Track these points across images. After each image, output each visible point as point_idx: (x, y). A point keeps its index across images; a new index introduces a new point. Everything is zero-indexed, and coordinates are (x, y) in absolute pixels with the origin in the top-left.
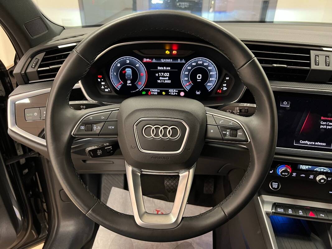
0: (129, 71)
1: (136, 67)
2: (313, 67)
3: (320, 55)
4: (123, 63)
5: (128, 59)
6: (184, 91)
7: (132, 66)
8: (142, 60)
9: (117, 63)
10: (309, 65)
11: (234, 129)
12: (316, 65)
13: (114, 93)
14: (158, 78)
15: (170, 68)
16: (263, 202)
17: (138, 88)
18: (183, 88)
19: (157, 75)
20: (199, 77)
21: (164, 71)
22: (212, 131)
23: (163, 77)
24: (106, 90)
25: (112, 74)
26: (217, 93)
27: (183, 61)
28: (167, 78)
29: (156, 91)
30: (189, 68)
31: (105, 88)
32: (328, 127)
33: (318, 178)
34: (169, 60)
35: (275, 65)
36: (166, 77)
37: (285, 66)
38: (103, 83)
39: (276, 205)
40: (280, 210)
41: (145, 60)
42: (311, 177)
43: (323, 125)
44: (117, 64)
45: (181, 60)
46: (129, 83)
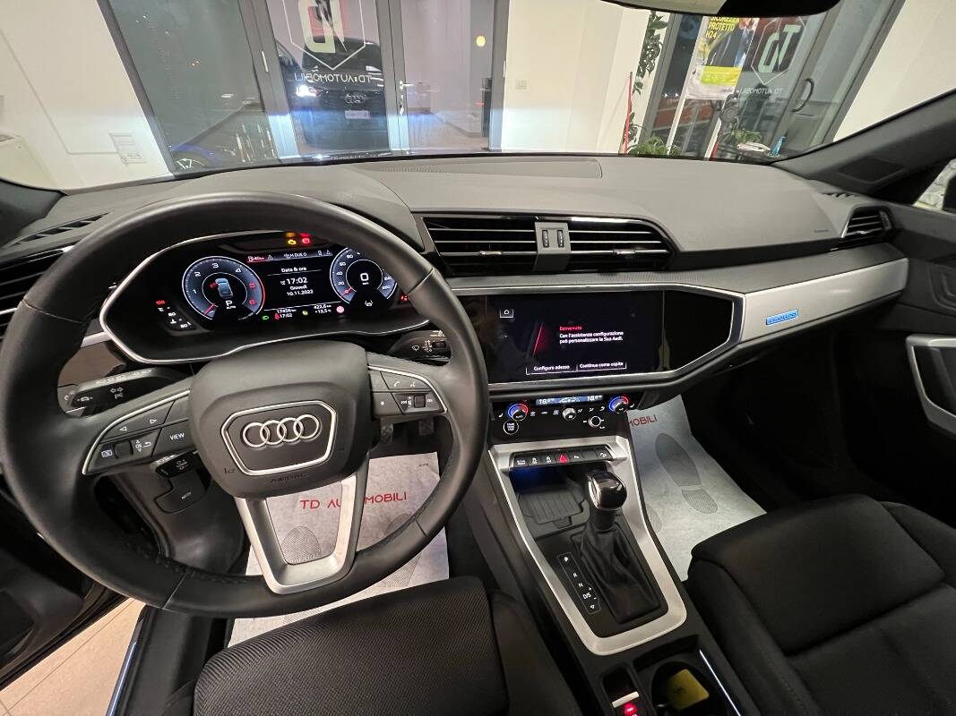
0: (223, 283)
1: (237, 274)
2: (542, 250)
3: (550, 229)
4: (207, 270)
5: (215, 262)
6: (343, 304)
7: (224, 271)
8: (245, 261)
9: (193, 270)
10: (534, 247)
11: (420, 395)
12: (544, 246)
13: (201, 330)
14: (287, 287)
15: (305, 269)
16: (496, 455)
17: (251, 312)
18: (340, 299)
19: (283, 283)
20: (365, 278)
21: (296, 275)
22: (383, 404)
23: (295, 285)
24: (182, 326)
25: (189, 293)
26: (400, 302)
27: (329, 254)
28: (305, 287)
29: (289, 310)
30: (342, 264)
31: (179, 323)
32: (570, 341)
33: (564, 414)
34: (301, 254)
35: (484, 253)
36: (302, 284)
37: (499, 253)
38: (170, 315)
39: (515, 456)
40: (521, 463)
41: (251, 259)
42: (556, 412)
43: (564, 339)
44: (193, 274)
45: (324, 251)
46: (230, 305)
